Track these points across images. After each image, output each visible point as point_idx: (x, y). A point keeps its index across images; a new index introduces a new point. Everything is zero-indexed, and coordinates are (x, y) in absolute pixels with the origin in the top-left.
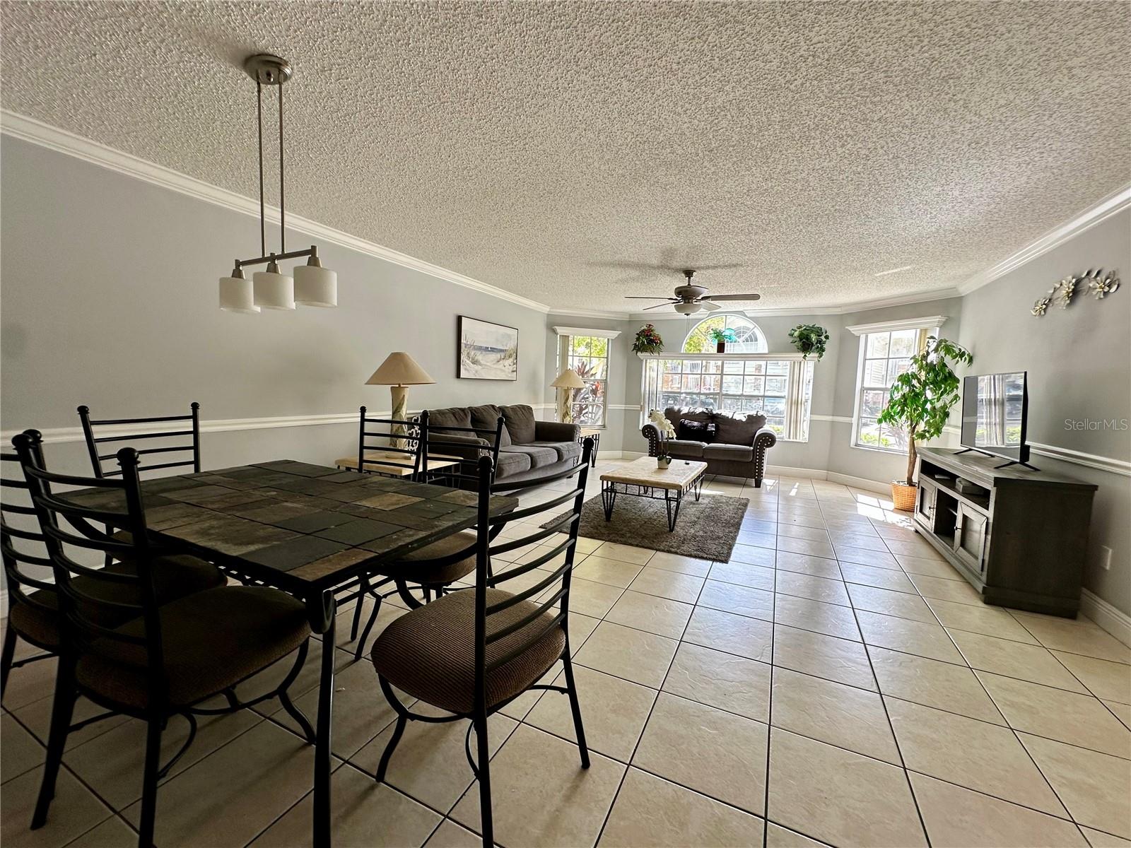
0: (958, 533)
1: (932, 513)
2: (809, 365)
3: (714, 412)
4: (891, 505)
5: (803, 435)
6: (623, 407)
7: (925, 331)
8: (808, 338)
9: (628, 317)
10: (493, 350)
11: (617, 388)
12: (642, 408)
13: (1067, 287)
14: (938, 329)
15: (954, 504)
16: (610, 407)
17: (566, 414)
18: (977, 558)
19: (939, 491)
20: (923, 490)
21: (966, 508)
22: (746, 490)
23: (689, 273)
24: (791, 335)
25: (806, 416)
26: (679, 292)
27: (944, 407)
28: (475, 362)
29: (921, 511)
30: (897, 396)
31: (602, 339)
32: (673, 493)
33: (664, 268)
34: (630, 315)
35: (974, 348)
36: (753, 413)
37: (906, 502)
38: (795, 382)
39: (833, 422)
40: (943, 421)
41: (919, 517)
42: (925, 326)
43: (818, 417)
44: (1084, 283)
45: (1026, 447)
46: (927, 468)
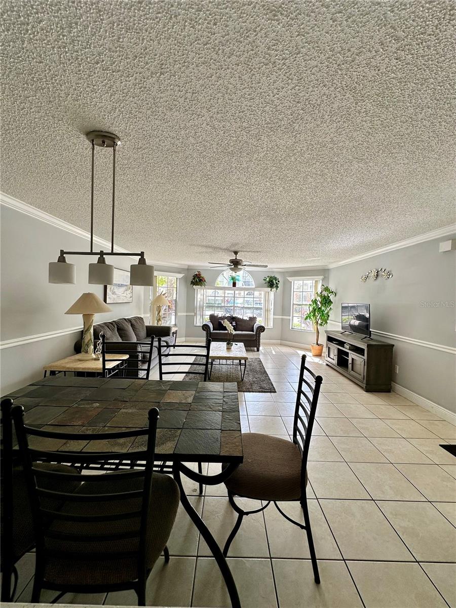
0: (350, 366)
1: (336, 358)
2: (272, 293)
3: (234, 316)
4: (311, 354)
5: (271, 325)
6: (185, 314)
7: (316, 282)
8: (272, 281)
9: (187, 266)
10: (122, 285)
11: (182, 303)
12: (196, 314)
13: (374, 273)
14: (321, 281)
15: (347, 354)
16: (179, 314)
17: (159, 320)
18: (360, 375)
19: (338, 349)
20: (329, 347)
21: (352, 355)
22: (254, 353)
23: (236, 253)
24: (265, 280)
25: (271, 316)
26: (232, 261)
27: (328, 313)
28: (114, 293)
29: (329, 357)
30: (311, 309)
31: (174, 278)
32: (243, 362)
33: (227, 250)
35: (336, 290)
36: (252, 316)
37: (317, 352)
38: (267, 300)
39: (282, 319)
40: (328, 319)
41: (329, 359)
42: (316, 280)
43: (275, 317)
44: (380, 272)
45: (370, 331)
46: (330, 339)
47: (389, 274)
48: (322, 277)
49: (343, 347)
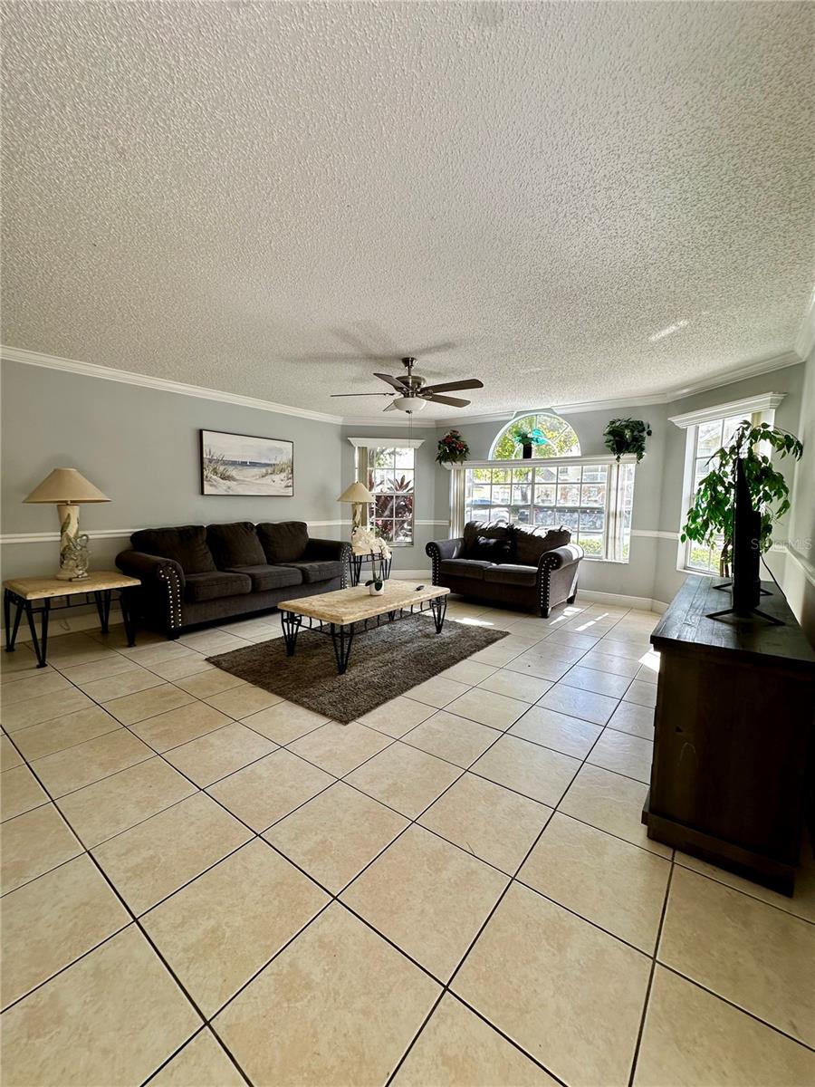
3: (515, 527)
5: (623, 555)
6: (431, 522)
7: (757, 415)
8: (622, 435)
9: (434, 423)
10: (253, 464)
11: (425, 502)
12: (451, 523)
14: (773, 411)
23: (407, 362)
25: (626, 531)
28: (226, 477)
31: (410, 449)
36: (556, 528)
39: (658, 539)
42: (756, 409)
43: (638, 533)
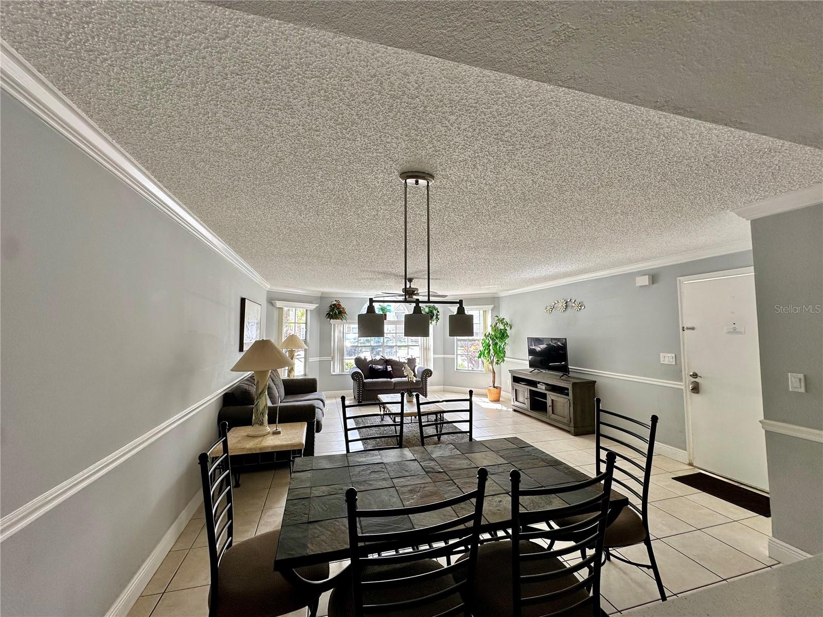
0: (549, 409)
1: (527, 401)
2: (431, 327)
3: (387, 358)
4: (487, 400)
6: (318, 359)
7: (485, 312)
8: (431, 312)
9: (320, 294)
10: (254, 324)
11: (314, 345)
12: (333, 358)
13: (562, 304)
14: (490, 311)
15: (544, 396)
16: (311, 360)
17: (291, 370)
18: (565, 418)
19: (530, 390)
20: (516, 389)
21: (551, 396)
23: (410, 280)
25: (431, 355)
27: (504, 348)
29: (517, 400)
34: (322, 293)
35: (511, 321)
39: (444, 358)
40: (504, 356)
41: (517, 403)
42: (484, 309)
43: (436, 356)
44: (570, 304)
45: (569, 368)
46: (516, 380)
47: (581, 305)
48: (492, 306)
49: (537, 387)
